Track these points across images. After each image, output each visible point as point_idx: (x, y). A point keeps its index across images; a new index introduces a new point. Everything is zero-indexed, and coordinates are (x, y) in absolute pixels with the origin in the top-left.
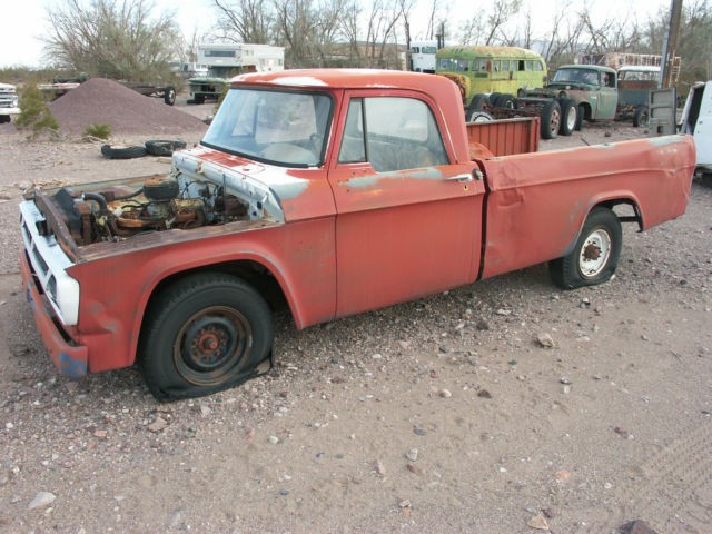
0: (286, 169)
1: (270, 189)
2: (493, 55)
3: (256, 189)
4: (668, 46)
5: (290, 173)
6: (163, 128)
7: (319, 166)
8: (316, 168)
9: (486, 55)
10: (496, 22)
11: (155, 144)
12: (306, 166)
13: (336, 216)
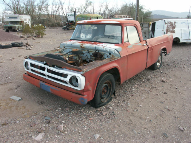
0: (114, 44)
1: (115, 49)
2: (91, 16)
3: (109, 49)
4: (137, 13)
5: (115, 45)
6: (9, 39)
7: (121, 43)
8: (120, 44)
9: (89, 16)
10: (86, 8)
11: (15, 43)
12: (119, 43)
13: (128, 55)
